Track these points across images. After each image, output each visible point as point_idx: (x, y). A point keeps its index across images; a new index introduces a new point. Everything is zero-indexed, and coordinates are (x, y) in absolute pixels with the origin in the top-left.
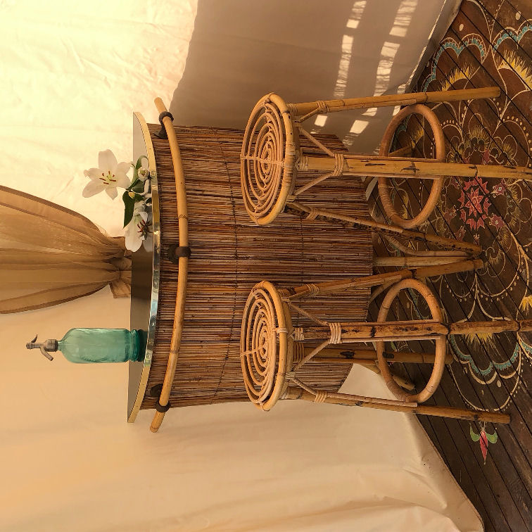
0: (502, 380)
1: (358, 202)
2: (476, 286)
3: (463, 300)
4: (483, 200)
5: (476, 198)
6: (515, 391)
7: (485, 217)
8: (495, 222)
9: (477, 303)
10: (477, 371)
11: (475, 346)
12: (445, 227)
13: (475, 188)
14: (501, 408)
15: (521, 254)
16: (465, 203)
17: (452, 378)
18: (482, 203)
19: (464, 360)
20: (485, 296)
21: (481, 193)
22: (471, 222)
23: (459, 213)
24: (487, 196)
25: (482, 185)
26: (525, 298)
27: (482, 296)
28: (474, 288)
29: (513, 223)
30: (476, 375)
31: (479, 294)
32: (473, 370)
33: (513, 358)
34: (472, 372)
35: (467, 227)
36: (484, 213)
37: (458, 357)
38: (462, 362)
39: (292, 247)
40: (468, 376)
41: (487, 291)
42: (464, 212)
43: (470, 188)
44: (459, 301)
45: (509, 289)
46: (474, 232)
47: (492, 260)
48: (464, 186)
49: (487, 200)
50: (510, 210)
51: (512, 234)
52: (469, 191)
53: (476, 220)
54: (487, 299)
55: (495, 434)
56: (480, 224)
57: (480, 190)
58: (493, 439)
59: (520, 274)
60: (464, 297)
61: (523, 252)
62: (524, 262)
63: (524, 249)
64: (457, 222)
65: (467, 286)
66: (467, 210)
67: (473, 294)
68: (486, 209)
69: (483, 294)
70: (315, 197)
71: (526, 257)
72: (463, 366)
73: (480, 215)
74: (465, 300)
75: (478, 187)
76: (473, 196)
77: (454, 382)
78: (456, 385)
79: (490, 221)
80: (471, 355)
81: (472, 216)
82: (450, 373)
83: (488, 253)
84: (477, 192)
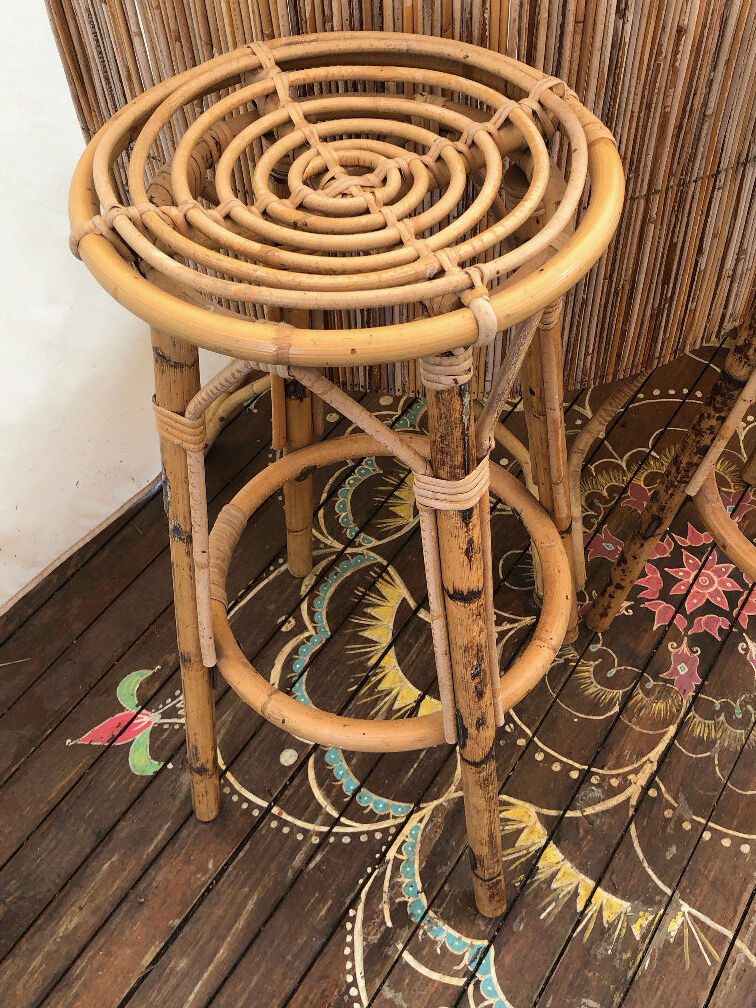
0: (301, 766)
5: (716, 584)
6: (286, 823)
7: (680, 622)
8: (683, 661)
10: (298, 667)
12: (611, 490)
13: (737, 576)
14: (229, 775)
15: (636, 771)
16: (690, 549)
17: (257, 582)
18: (709, 608)
19: (311, 614)
21: (732, 597)
22: (653, 577)
24: (735, 622)
25: (753, 600)
26: (532, 809)
29: (700, 727)
30: (288, 666)
32: (295, 651)
33: (369, 800)
34: (288, 649)
36: (691, 618)
37: (313, 593)
38: (304, 606)
40: (277, 635)
42: (667, 548)
45: (537, 749)
47: (588, 670)
49: (724, 623)
50: (728, 709)
51: (672, 729)
52: (723, 558)
53: (664, 595)
55: (156, 766)
56: (661, 611)
57: (739, 594)
58: (142, 761)
59: (585, 776)
61: (641, 779)
62: (621, 789)
63: (651, 783)
66: (676, 560)
68: (701, 624)
71: (633, 792)
72: (295, 612)
73: (679, 603)
75: (744, 585)
76: (719, 573)
77: (249, 589)
78: (243, 597)
79: (679, 645)
80: (332, 636)
81: (669, 581)
82: (266, 571)
83: (601, 654)
84: (731, 585)
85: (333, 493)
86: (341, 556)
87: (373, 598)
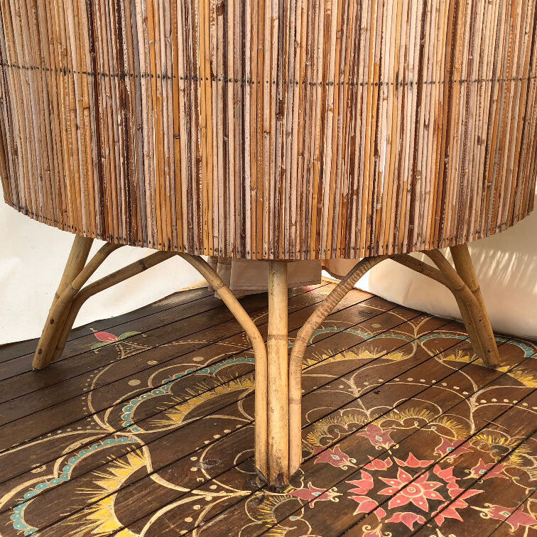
1: (411, 232)
2: (222, 493)
3: (194, 464)
4: (418, 511)
5: (421, 493)
7: (380, 513)
9: (183, 495)
10: (28, 495)
11: (87, 491)
13: (443, 491)
16: (407, 469)
17: (30, 442)
18: (410, 507)
19: (62, 465)
20: (196, 515)
21: (433, 504)
22: (366, 481)
23: (382, 454)
24: (431, 520)
25: (453, 508)
27: (197, 507)
28: (219, 489)
30: (20, 494)
31: (203, 502)
32: (34, 486)
35: (354, 473)
37: (73, 453)
38: (59, 461)
39: (310, 54)
40: (25, 474)
41: (207, 520)
42: (385, 465)
43: (441, 481)
44: (191, 454)
46: (344, 489)
47: (281, 532)
48: (445, 466)
49: (420, 519)
52: (433, 478)
53: (371, 494)
54: (189, 520)
56: (365, 504)
57: (440, 502)
60: (201, 467)
64: (364, 453)
65: (223, 472)
66: (392, 473)
67: (204, 486)
68: (399, 517)
69: (202, 510)
70: (426, 127)
72: (51, 462)
73: (384, 502)
74: (194, 469)
75: (447, 497)
76: (426, 487)
77: (24, 443)
78: (13, 448)
79: (373, 528)
80: (70, 480)
81: (379, 485)
82: (44, 435)
83: (298, 523)
84: (435, 496)
85: (127, 400)
86: (110, 435)
87: (120, 463)
